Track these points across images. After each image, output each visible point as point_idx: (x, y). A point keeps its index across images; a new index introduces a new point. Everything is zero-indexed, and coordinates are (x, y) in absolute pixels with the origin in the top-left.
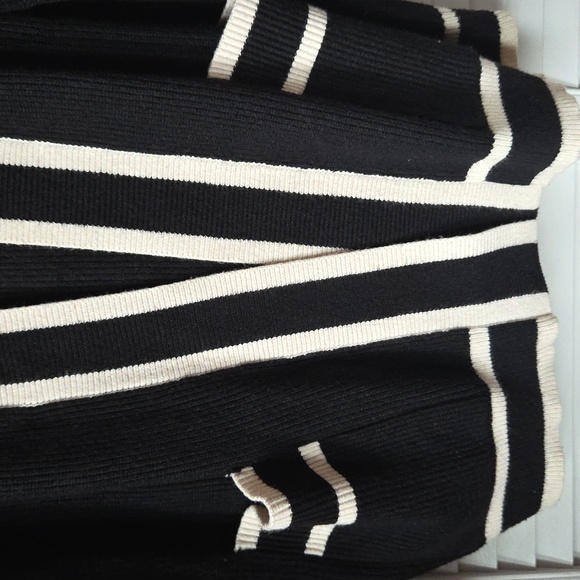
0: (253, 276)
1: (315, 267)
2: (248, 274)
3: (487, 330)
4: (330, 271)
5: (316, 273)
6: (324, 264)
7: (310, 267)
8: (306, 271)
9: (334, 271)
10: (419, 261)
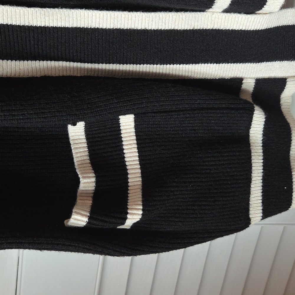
0: (105, 17)
1: (151, 19)
2: (101, 15)
3: (254, 81)
4: (160, 24)
5: (150, 24)
6: (158, 18)
7: (147, 19)
8: (144, 21)
9: (163, 24)
10: (222, 27)
